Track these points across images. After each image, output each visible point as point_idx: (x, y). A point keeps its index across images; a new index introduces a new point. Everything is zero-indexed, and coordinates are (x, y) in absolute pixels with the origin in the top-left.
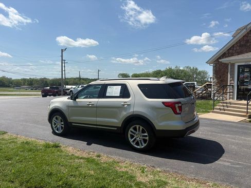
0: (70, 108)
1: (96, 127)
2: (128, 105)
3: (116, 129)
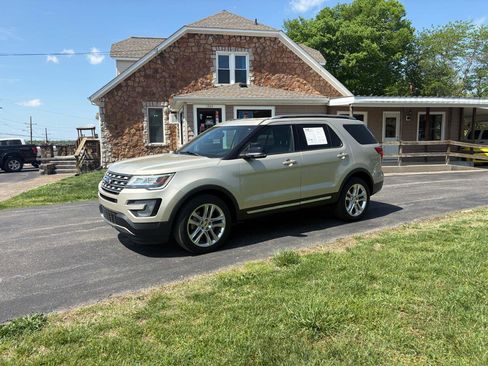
1: (298, 204)
3: (329, 197)
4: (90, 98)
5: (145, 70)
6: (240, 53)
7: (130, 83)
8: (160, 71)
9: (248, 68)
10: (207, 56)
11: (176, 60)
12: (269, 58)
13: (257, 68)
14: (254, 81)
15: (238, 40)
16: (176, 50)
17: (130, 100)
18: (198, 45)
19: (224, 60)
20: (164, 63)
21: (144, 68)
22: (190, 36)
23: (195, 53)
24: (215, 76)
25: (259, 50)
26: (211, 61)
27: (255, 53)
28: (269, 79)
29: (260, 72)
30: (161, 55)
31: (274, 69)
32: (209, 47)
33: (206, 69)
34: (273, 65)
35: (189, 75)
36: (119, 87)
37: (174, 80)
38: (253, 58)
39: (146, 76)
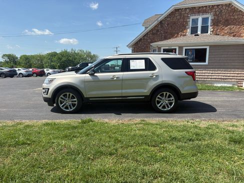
0: (86, 83)
1: (121, 98)
2: (156, 76)
3: (144, 97)
4: (127, 46)
5: (152, 31)
6: (205, 16)
7: (145, 37)
8: (160, 31)
9: (209, 24)
10: (185, 20)
11: (168, 25)
12: (224, 17)
13: (215, 23)
14: (213, 31)
15: (204, 8)
16: (169, 19)
17: (145, 46)
18: (180, 15)
19: (195, 21)
20: (162, 26)
21: (152, 30)
22: (177, 10)
23: (179, 20)
24: (189, 31)
25: (218, 13)
26: (187, 23)
27: (215, 15)
28: (223, 29)
29: (218, 26)
30: (161, 22)
31: (227, 23)
32: (186, 15)
33: (183, 27)
34: (227, 20)
35: (174, 31)
36: (140, 40)
37: (166, 34)
38: (213, 18)
39: (153, 34)
